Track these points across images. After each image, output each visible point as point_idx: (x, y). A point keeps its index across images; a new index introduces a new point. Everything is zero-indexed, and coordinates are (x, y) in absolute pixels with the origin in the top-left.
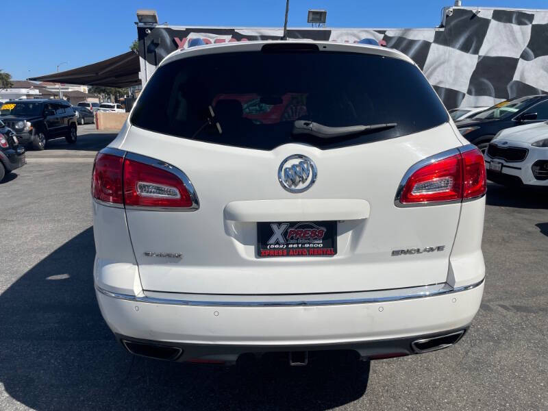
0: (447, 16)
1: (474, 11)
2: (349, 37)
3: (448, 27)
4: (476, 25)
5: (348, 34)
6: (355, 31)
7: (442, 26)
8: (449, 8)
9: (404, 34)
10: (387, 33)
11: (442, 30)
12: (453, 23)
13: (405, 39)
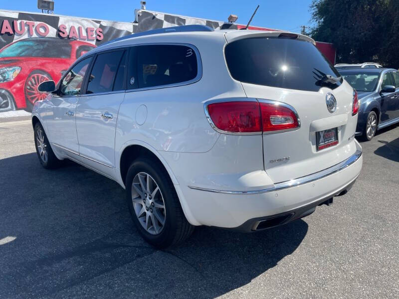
0: (139, 15)
1: (154, 14)
2: (75, 23)
3: (140, 23)
4: (156, 24)
5: (73, 21)
6: (78, 19)
7: (136, 22)
8: (139, 10)
9: (113, 25)
10: (101, 23)
11: (137, 24)
12: (143, 21)
13: (114, 28)
